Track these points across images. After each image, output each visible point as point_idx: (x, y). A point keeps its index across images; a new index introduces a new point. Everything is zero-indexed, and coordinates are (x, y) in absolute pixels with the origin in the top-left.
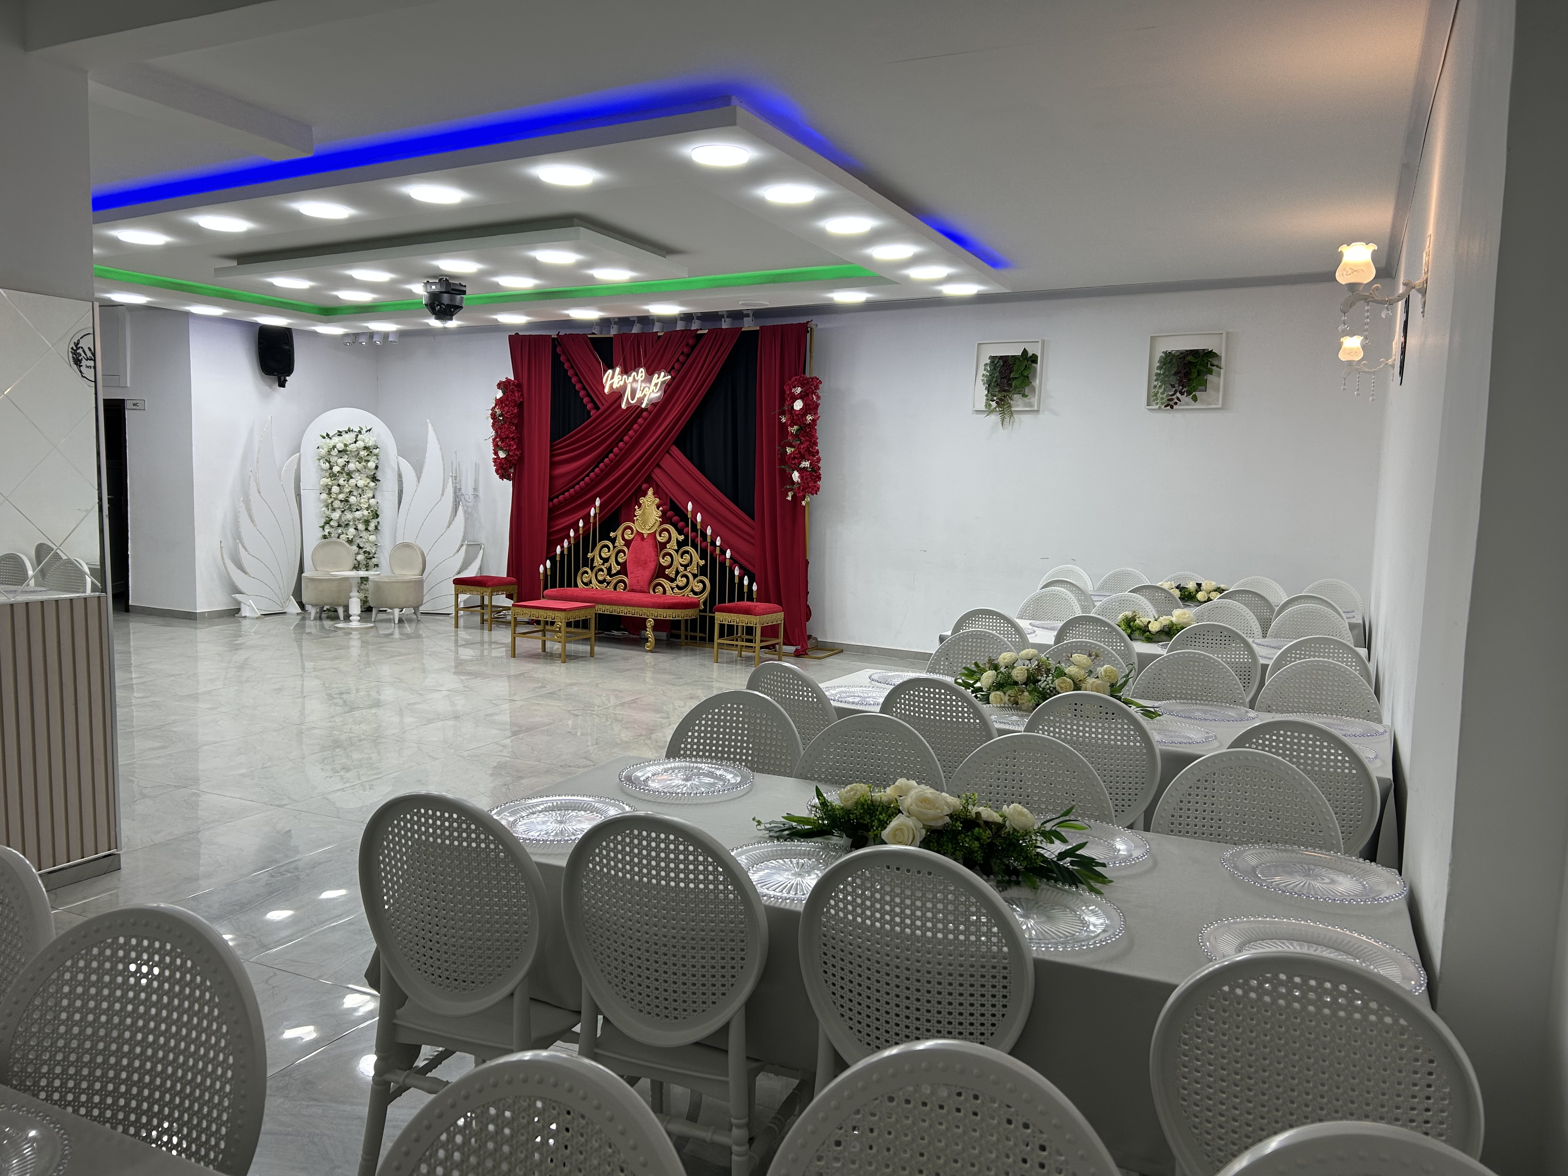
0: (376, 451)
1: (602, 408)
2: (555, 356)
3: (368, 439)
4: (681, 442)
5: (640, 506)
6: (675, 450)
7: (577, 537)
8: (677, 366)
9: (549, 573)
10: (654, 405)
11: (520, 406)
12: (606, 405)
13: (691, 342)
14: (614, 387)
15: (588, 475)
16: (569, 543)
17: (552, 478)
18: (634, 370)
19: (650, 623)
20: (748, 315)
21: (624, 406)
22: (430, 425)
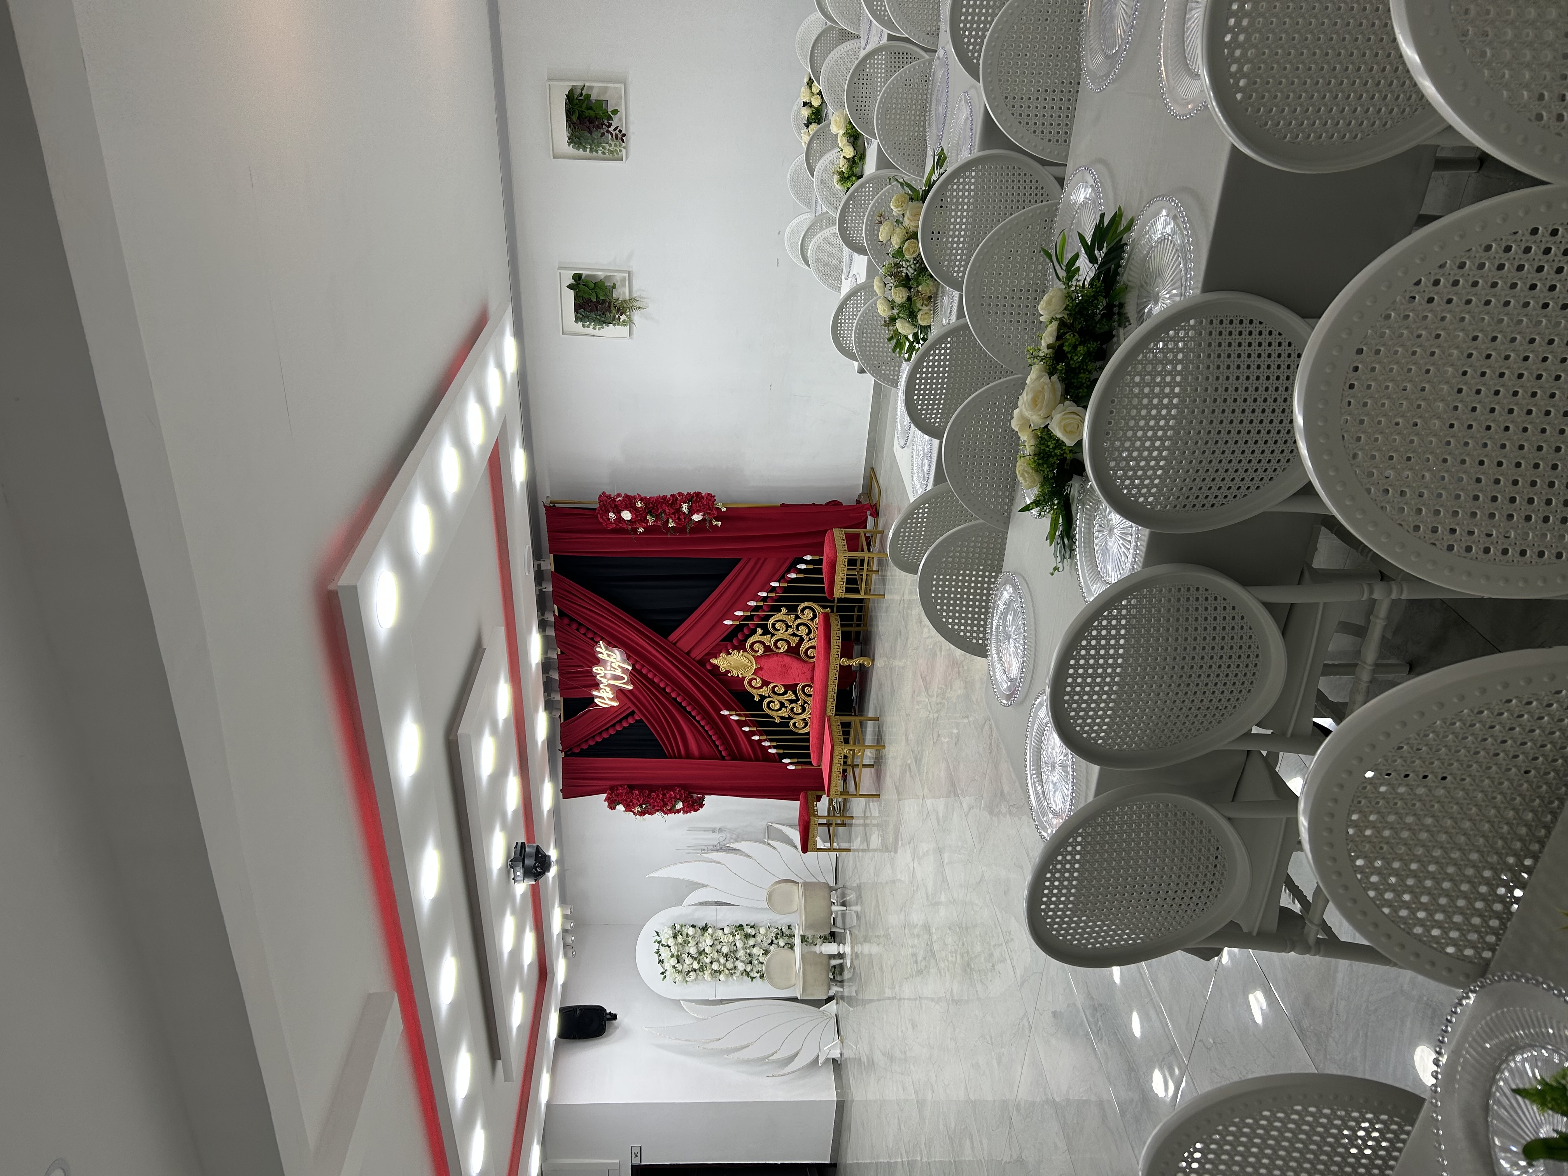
0: (678, 928)
2: (583, 754)
3: (666, 935)
4: (665, 630)
5: (728, 672)
6: (673, 637)
7: (760, 733)
8: (590, 635)
9: (795, 760)
10: (629, 658)
11: (631, 787)
12: (629, 704)
13: (566, 621)
15: (698, 722)
16: (765, 740)
17: (702, 757)
18: (595, 677)
19: (845, 662)
20: (539, 566)
22: (651, 875)
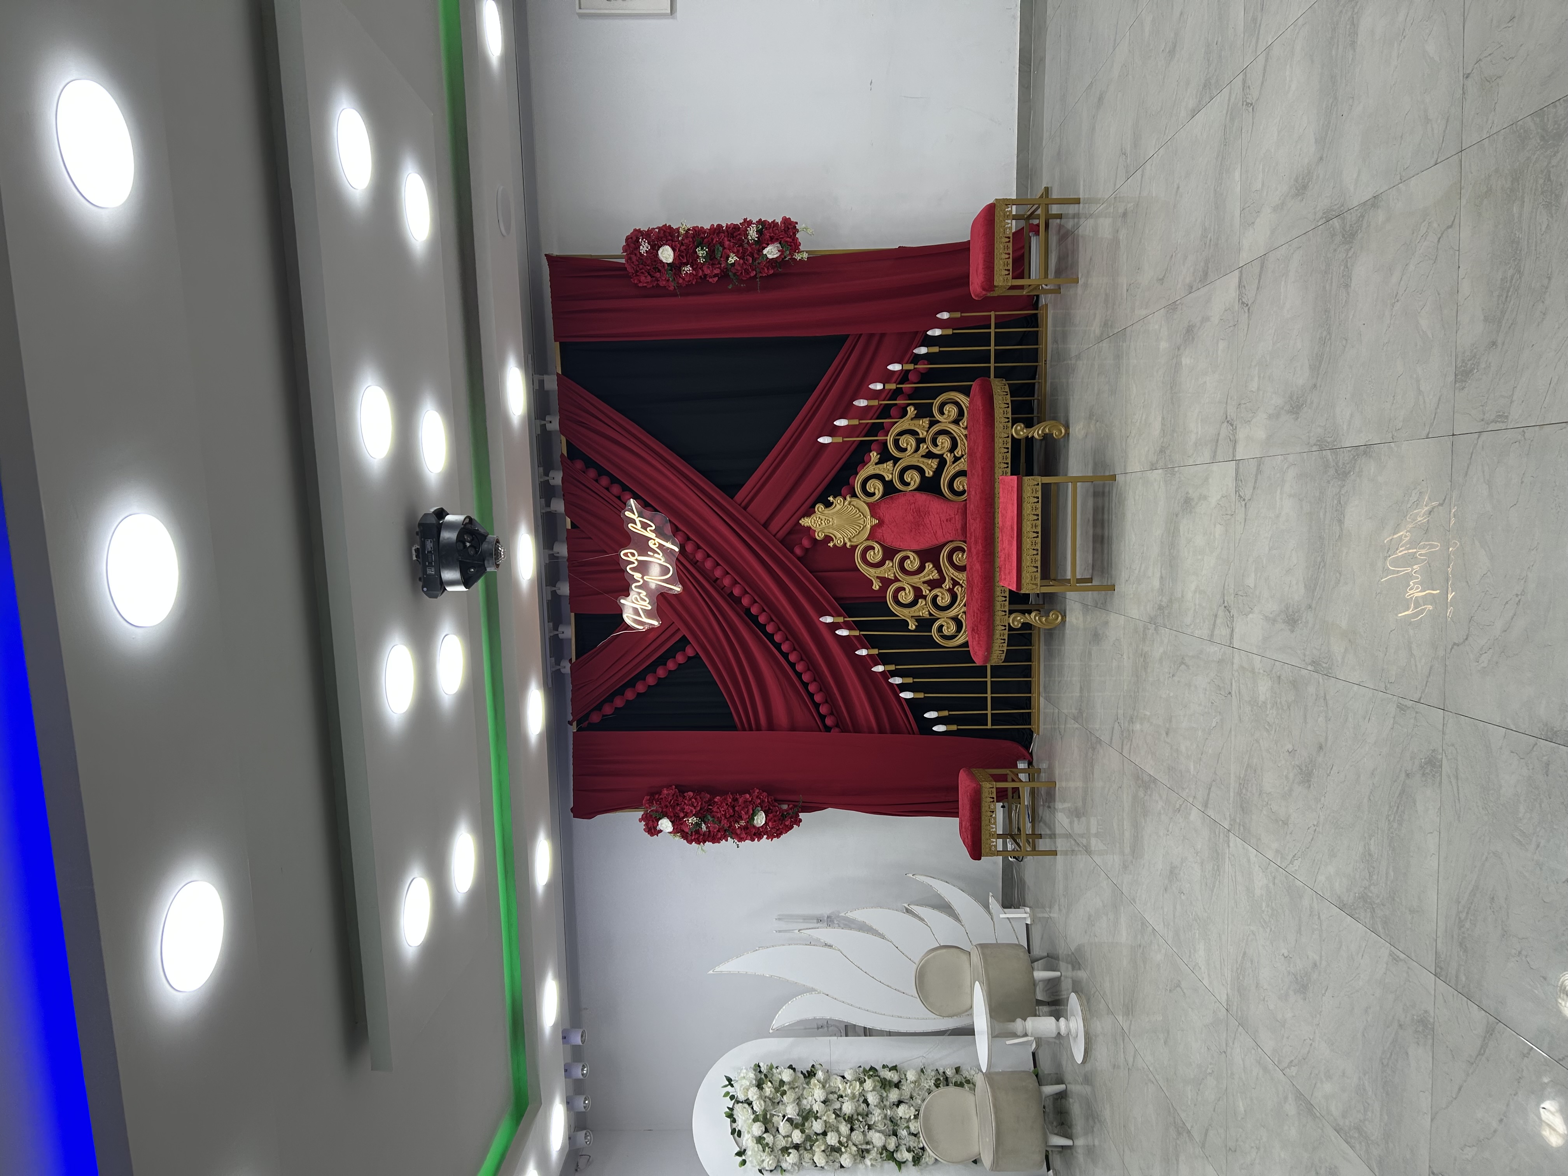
0: (764, 1069)
1: (684, 632)
2: (606, 725)
3: (745, 1087)
4: (730, 490)
6: (741, 495)
7: (883, 659)
8: (616, 489)
9: (945, 713)
10: (676, 530)
11: (682, 790)
12: (679, 624)
13: (579, 465)
14: (649, 607)
15: (785, 656)
16: (893, 674)
17: (793, 728)
18: (624, 571)
19: (1020, 431)
21: (678, 589)
22: (718, 969)
